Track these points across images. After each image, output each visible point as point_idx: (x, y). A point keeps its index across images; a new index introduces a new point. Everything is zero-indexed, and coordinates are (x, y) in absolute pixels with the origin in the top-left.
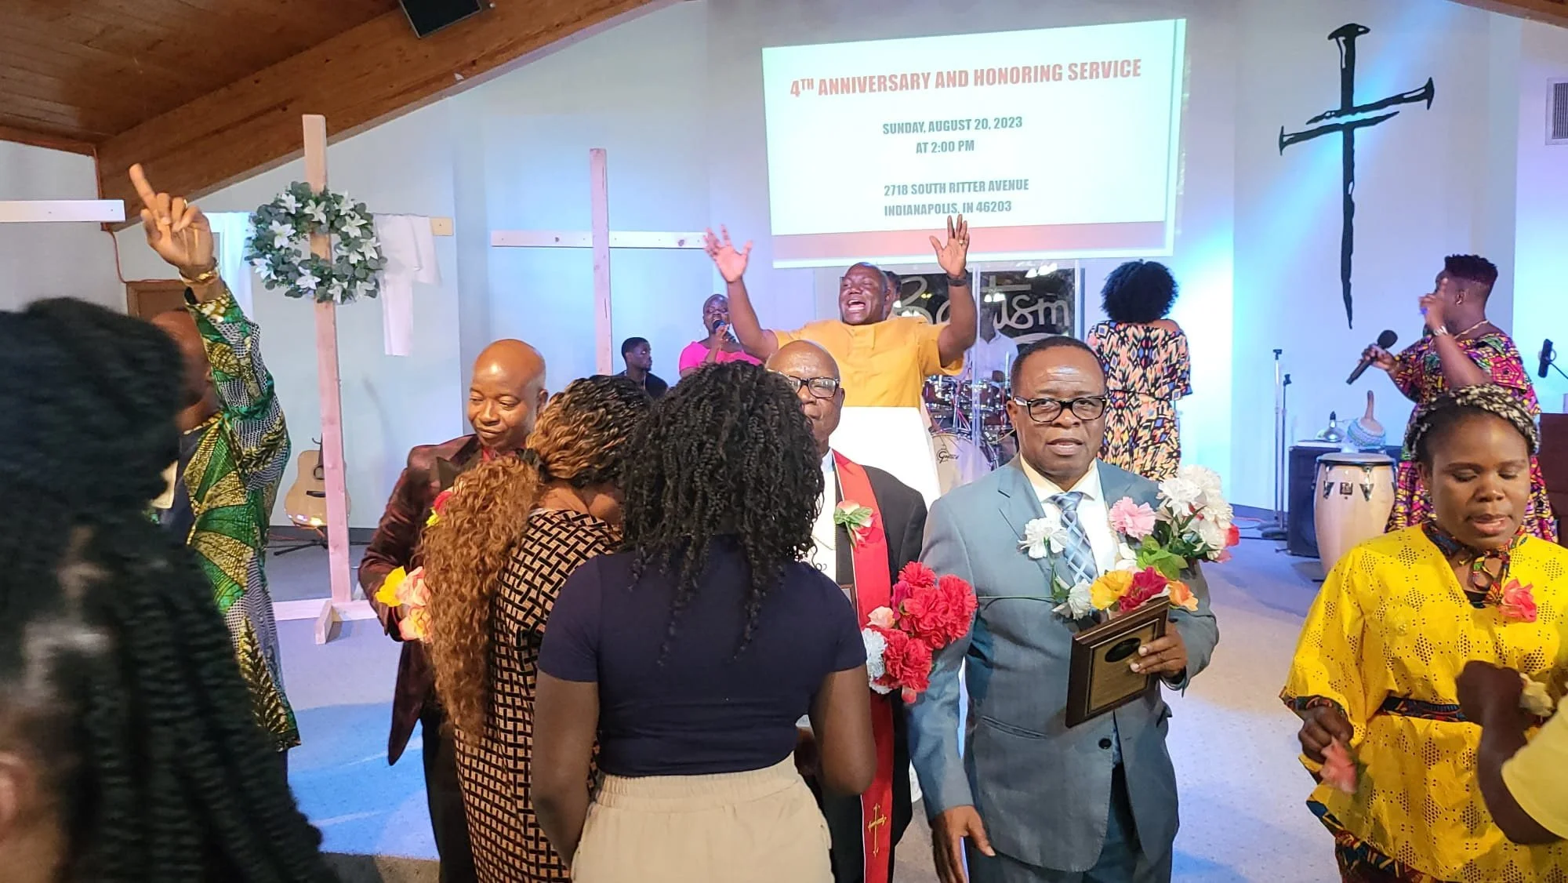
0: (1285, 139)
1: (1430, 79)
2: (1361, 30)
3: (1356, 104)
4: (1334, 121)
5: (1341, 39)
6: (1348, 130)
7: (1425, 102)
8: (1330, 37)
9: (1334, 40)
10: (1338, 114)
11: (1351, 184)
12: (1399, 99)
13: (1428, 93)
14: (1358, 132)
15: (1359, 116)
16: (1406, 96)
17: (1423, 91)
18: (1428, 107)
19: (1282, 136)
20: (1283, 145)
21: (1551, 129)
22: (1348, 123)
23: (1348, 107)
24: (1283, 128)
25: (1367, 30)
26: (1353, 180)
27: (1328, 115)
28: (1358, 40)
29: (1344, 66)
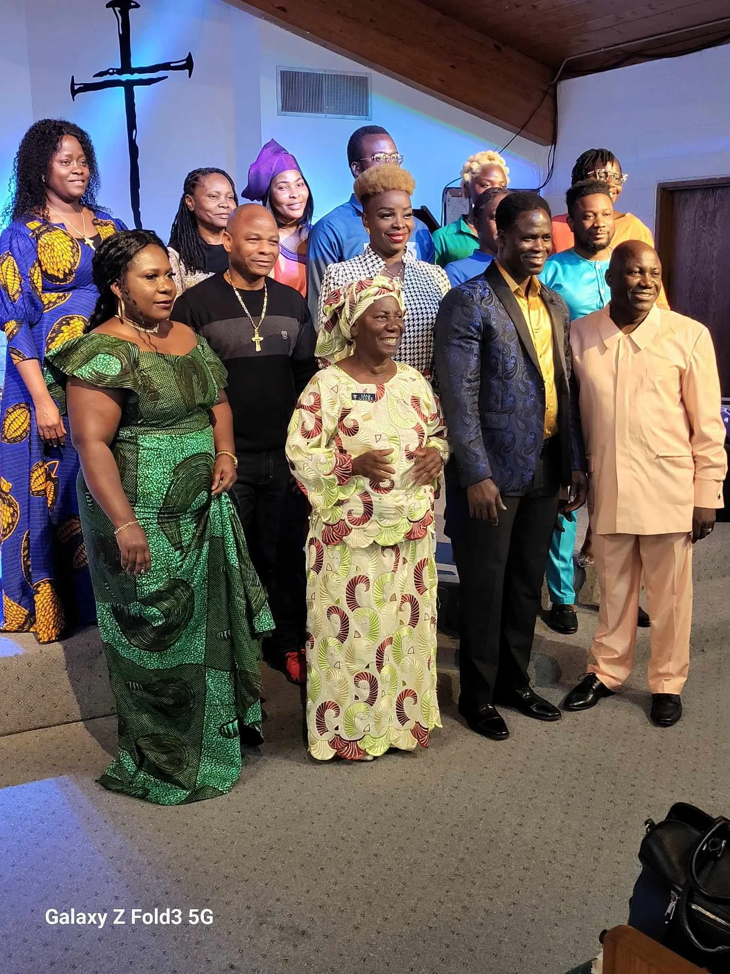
0: (76, 87)
1: (190, 53)
2: (133, 4)
3: (134, 65)
4: (116, 77)
5: (117, 9)
6: (129, 86)
7: (187, 71)
8: (108, 6)
9: (111, 8)
10: (120, 72)
11: (135, 131)
12: (166, 66)
13: (189, 64)
14: (136, 89)
15: (136, 76)
16: (172, 65)
17: (185, 62)
18: (190, 77)
19: (73, 84)
20: (74, 93)
21: (280, 104)
22: (128, 81)
23: (126, 67)
24: (73, 77)
25: (137, 6)
26: (135, 128)
27: (111, 71)
28: (130, 11)
29: (121, 33)
